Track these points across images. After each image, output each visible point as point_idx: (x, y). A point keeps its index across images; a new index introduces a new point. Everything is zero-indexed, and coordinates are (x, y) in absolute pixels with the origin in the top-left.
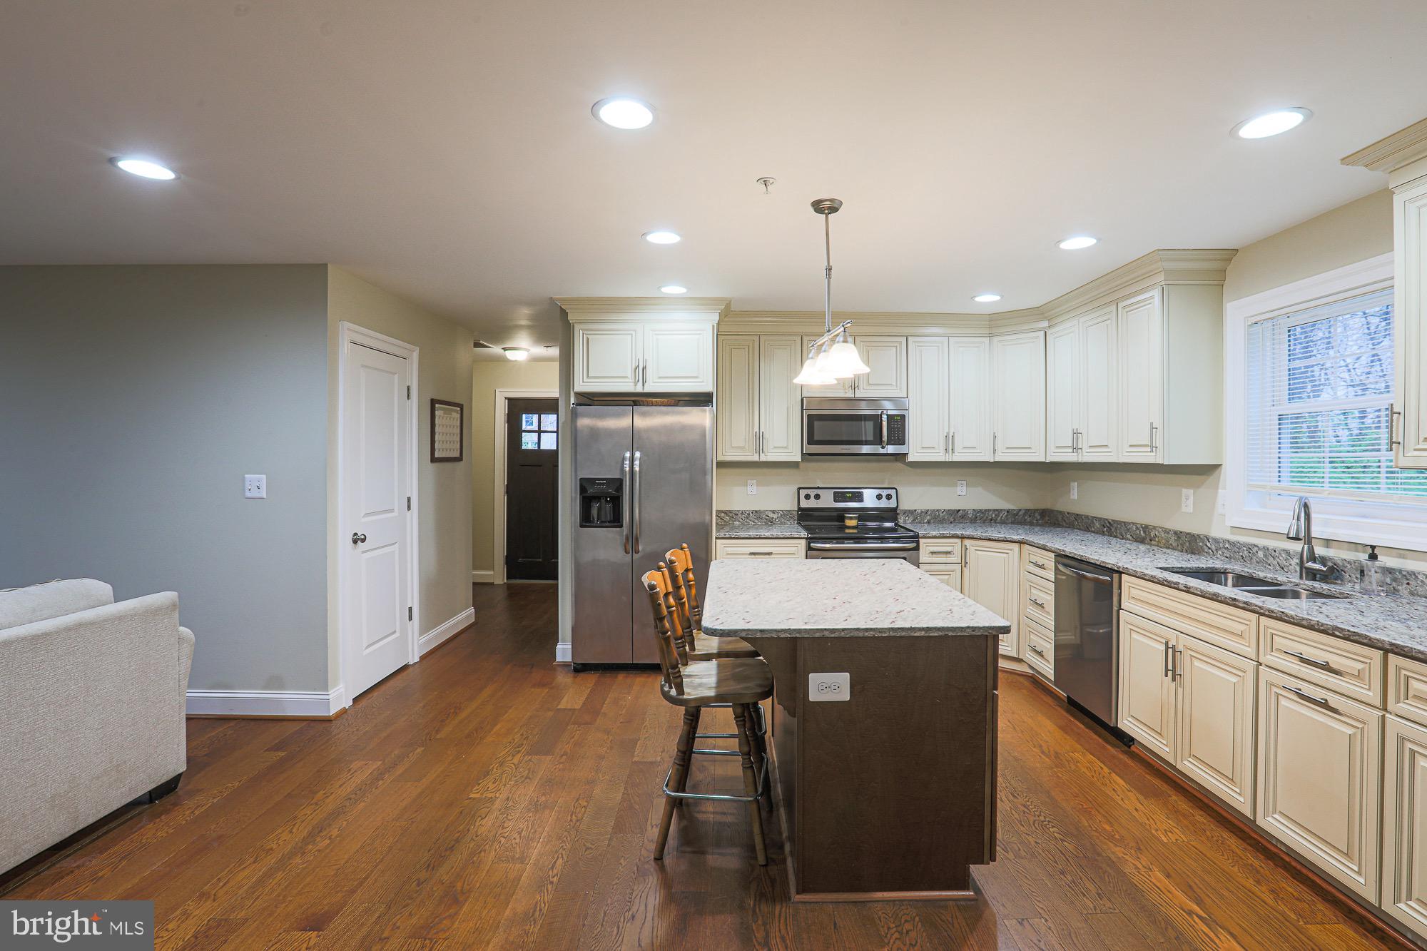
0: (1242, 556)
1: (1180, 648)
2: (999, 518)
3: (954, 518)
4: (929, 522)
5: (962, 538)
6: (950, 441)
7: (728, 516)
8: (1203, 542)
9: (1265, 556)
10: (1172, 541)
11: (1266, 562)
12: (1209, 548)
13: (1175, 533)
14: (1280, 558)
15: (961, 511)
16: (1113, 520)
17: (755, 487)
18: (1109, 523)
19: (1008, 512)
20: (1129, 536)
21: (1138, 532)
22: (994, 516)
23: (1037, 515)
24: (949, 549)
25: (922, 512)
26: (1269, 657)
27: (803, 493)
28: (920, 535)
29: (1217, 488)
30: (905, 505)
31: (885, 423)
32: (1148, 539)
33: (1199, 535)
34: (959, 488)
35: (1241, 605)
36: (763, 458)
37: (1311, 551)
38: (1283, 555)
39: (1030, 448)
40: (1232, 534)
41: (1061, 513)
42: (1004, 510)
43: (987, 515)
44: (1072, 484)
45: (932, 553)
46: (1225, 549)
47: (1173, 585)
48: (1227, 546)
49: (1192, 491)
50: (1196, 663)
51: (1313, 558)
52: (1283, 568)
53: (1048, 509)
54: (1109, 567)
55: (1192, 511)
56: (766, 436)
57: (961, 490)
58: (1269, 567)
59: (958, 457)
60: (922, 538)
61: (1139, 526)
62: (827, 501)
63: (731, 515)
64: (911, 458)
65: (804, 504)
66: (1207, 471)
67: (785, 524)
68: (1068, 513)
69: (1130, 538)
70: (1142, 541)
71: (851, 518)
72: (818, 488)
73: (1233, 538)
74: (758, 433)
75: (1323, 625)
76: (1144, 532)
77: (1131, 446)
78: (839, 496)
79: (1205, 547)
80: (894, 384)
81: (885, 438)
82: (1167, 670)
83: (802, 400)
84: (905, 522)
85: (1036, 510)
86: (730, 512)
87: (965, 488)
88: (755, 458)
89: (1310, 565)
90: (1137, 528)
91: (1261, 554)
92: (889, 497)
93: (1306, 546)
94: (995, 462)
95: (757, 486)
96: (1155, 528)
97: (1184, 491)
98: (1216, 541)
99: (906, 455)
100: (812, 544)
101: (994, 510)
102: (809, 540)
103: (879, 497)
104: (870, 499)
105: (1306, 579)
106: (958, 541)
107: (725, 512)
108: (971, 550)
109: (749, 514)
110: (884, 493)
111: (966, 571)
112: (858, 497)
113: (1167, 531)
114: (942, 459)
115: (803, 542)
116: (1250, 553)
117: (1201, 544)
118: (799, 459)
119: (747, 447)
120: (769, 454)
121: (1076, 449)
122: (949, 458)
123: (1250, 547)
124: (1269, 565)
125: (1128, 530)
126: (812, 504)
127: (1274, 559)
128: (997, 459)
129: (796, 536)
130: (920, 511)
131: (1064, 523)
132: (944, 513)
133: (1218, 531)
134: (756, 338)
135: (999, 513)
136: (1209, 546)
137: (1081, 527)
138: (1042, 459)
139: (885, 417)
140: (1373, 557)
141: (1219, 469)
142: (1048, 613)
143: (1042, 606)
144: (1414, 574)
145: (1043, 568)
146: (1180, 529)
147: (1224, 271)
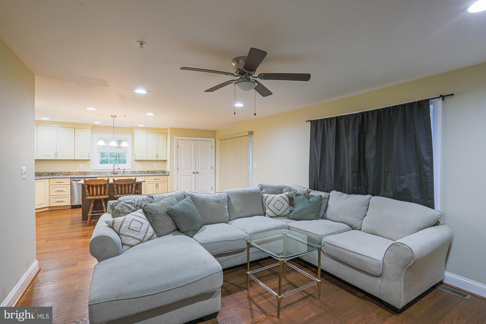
0: (98, 174)
9: (103, 173)
18: (52, 173)
29: (90, 163)
33: (87, 172)
40: (94, 170)
49: (83, 164)
51: (115, 172)
55: (83, 168)
73: (96, 171)
77: (80, 156)
79: (89, 173)
93: (113, 170)
96: (72, 172)
97: (80, 165)
98: (91, 172)
116: (100, 173)
127: (105, 173)
133: (91, 170)
140: (124, 170)
141: (90, 161)
142: (65, 192)
143: (62, 191)
144: (127, 171)
145: (62, 182)
146: (80, 171)
147: (92, 128)
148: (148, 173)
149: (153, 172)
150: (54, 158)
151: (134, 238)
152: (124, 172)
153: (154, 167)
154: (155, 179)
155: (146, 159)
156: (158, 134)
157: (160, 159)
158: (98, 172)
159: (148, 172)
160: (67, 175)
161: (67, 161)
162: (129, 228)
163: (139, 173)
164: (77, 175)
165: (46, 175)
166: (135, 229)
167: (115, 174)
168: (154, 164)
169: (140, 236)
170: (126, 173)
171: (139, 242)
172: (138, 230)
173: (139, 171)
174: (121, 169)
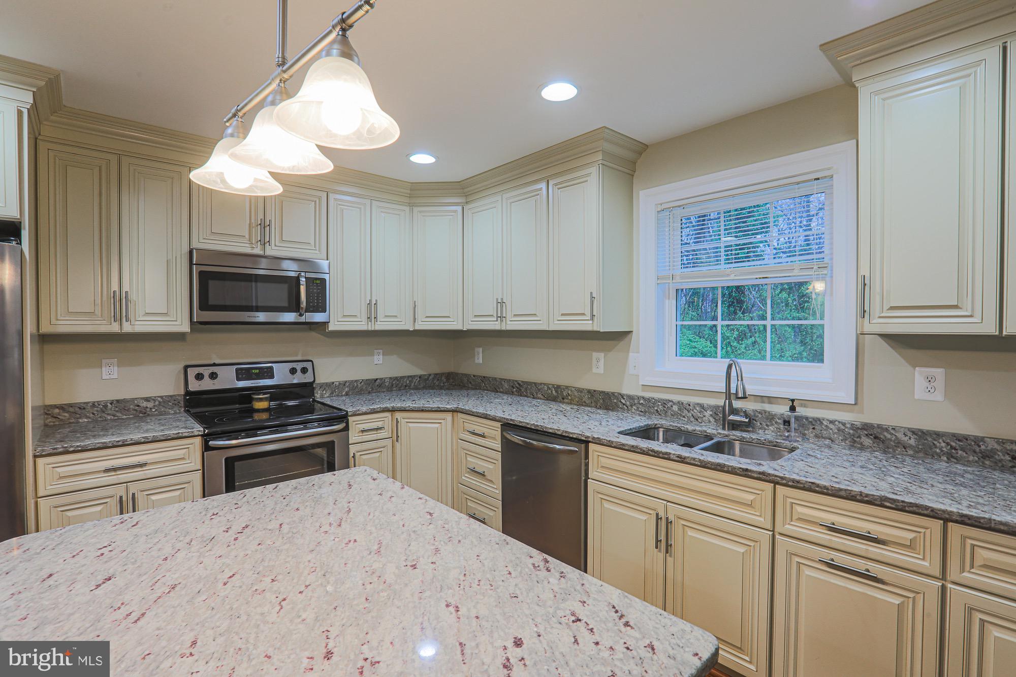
0: (657, 410)
1: (671, 518)
2: (413, 384)
3: (372, 388)
4: (347, 394)
5: (393, 410)
6: (372, 309)
7: (67, 412)
8: (618, 399)
9: (679, 409)
10: (586, 398)
11: (681, 415)
12: (624, 404)
13: (589, 391)
14: (695, 411)
15: (378, 381)
16: (523, 382)
17: (116, 368)
18: (519, 384)
19: (420, 377)
20: (540, 396)
21: (550, 392)
22: (408, 382)
23: (443, 378)
24: (380, 424)
25: (340, 384)
26: (787, 526)
27: (192, 373)
28: (350, 414)
29: (628, 351)
30: (322, 379)
31: (303, 289)
32: (560, 398)
33: (613, 393)
34: (376, 357)
35: (756, 475)
36: (127, 328)
37: (730, 404)
38: (697, 408)
39: (449, 317)
40: (643, 391)
41: (466, 375)
42: (417, 376)
43: (402, 382)
44: (476, 349)
45: (363, 431)
46: (640, 404)
47: (661, 455)
48: (642, 401)
49: (603, 354)
50: (690, 533)
51: (734, 411)
52: (697, 420)
53: (452, 373)
54: (575, 437)
55: (602, 372)
56: (133, 296)
57: (378, 359)
58: (684, 419)
59: (379, 326)
60: (352, 416)
61: (550, 386)
62: (227, 380)
63: (71, 410)
64: (332, 327)
65: (194, 386)
66: (620, 336)
67: (166, 414)
68: (474, 376)
69: (542, 397)
70: (554, 399)
71: (261, 400)
72: (214, 365)
73: (647, 395)
74: (118, 293)
75: (867, 495)
76: (556, 391)
77: (563, 315)
78: (243, 374)
79: (620, 403)
80: (313, 243)
81: (304, 304)
82: (658, 541)
83: (191, 252)
84: (322, 397)
85: (442, 374)
86: (71, 405)
87: (381, 357)
88: (115, 328)
89: (732, 417)
90: (549, 388)
91: (675, 408)
92: (304, 371)
93: (727, 401)
94: (415, 331)
95: (118, 367)
96: (567, 387)
97: (595, 355)
98: (631, 398)
99: (325, 324)
100: (211, 443)
101: (409, 377)
102: (206, 438)
103: (293, 371)
104: (281, 376)
105: (728, 430)
106: (388, 414)
107: (62, 407)
108: (403, 422)
109: (105, 406)
110: (298, 366)
111: (398, 445)
112: (269, 373)
113: (580, 390)
114: (364, 328)
115: (198, 441)
116: (664, 407)
117: (615, 401)
118: (185, 328)
119: (98, 312)
120: (137, 323)
121: (501, 318)
122: (371, 327)
123: (664, 403)
124: (684, 417)
125: (539, 390)
126: (207, 385)
127: (689, 412)
128: (418, 327)
129: (186, 434)
130: (337, 383)
131: (470, 385)
132: (363, 383)
133: (628, 389)
134: (114, 160)
135: (412, 379)
136: (623, 401)
137: (489, 388)
138: (459, 327)
139: (303, 280)
140: (793, 409)
141: (630, 335)
142: (491, 481)
143: (483, 475)
144: (819, 421)
145: (483, 436)
147: (634, 163)
152: (787, 422)
158: (655, 402)
167: (734, 426)
173: (921, 434)
174: (770, 400)
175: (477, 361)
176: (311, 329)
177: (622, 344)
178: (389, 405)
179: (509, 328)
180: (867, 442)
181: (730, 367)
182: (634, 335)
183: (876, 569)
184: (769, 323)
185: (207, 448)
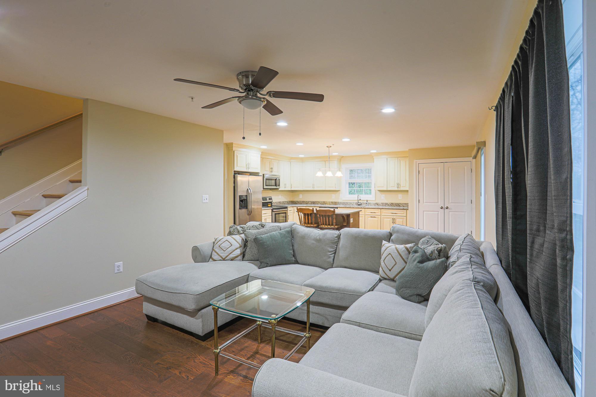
8: (338, 203)
10: (331, 203)
14: (352, 203)
16: (315, 201)
29: (340, 194)
32: (325, 204)
33: (336, 202)
39: (299, 187)
41: (297, 201)
42: (286, 201)
49: (334, 194)
51: (359, 203)
52: (353, 205)
55: (334, 198)
57: (280, 197)
64: (279, 189)
66: (338, 191)
68: (300, 201)
71: (270, 204)
73: (343, 202)
77: (328, 187)
80: (278, 171)
83: (263, 175)
85: (290, 201)
91: (349, 203)
92: (271, 199)
93: (358, 201)
96: (326, 202)
97: (332, 195)
98: (340, 202)
102: (272, 209)
103: (269, 199)
104: (268, 201)
106: (292, 208)
112: (266, 200)
113: (329, 202)
114: (284, 190)
123: (347, 203)
124: (351, 205)
128: (292, 190)
132: (278, 202)
140: (367, 201)
144: (370, 203)
146: (332, 201)
147: (341, 159)
148: (392, 206)
149: (397, 205)
150: (312, 189)
151: (218, 254)
152: (366, 203)
153: (399, 198)
154: (392, 213)
155: (386, 190)
156: (399, 158)
157: (402, 189)
159: (392, 204)
160: (323, 204)
161: (320, 192)
162: (219, 246)
163: (383, 205)
164: (330, 204)
165: (310, 204)
166: (222, 248)
167: (359, 205)
168: (399, 195)
169: (223, 254)
170: (369, 205)
171: (221, 259)
172: (224, 250)
173: (382, 203)
174: (364, 200)
175: (300, 197)
176: (270, 190)
177: (338, 193)
178: (293, 206)
179: (315, 190)
180: (376, 205)
181: (358, 195)
182: (341, 191)
183: (375, 216)
184: (364, 188)
185: (272, 211)
